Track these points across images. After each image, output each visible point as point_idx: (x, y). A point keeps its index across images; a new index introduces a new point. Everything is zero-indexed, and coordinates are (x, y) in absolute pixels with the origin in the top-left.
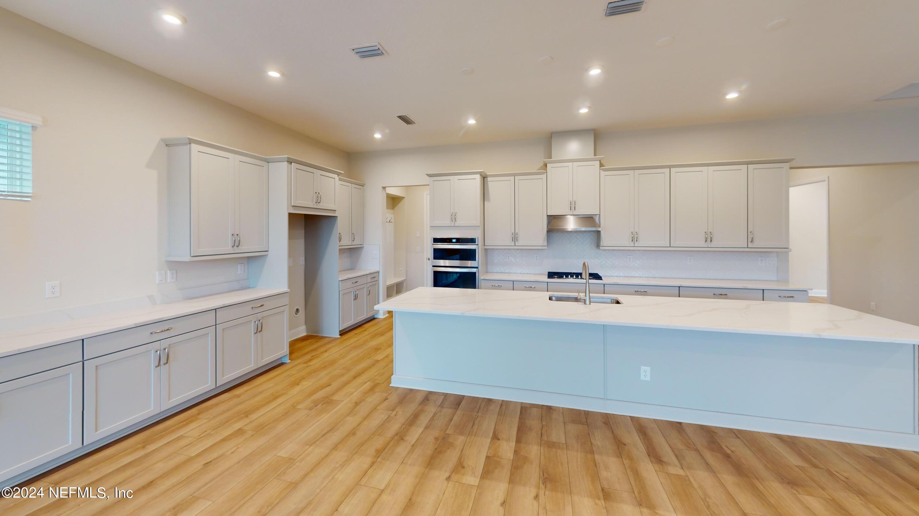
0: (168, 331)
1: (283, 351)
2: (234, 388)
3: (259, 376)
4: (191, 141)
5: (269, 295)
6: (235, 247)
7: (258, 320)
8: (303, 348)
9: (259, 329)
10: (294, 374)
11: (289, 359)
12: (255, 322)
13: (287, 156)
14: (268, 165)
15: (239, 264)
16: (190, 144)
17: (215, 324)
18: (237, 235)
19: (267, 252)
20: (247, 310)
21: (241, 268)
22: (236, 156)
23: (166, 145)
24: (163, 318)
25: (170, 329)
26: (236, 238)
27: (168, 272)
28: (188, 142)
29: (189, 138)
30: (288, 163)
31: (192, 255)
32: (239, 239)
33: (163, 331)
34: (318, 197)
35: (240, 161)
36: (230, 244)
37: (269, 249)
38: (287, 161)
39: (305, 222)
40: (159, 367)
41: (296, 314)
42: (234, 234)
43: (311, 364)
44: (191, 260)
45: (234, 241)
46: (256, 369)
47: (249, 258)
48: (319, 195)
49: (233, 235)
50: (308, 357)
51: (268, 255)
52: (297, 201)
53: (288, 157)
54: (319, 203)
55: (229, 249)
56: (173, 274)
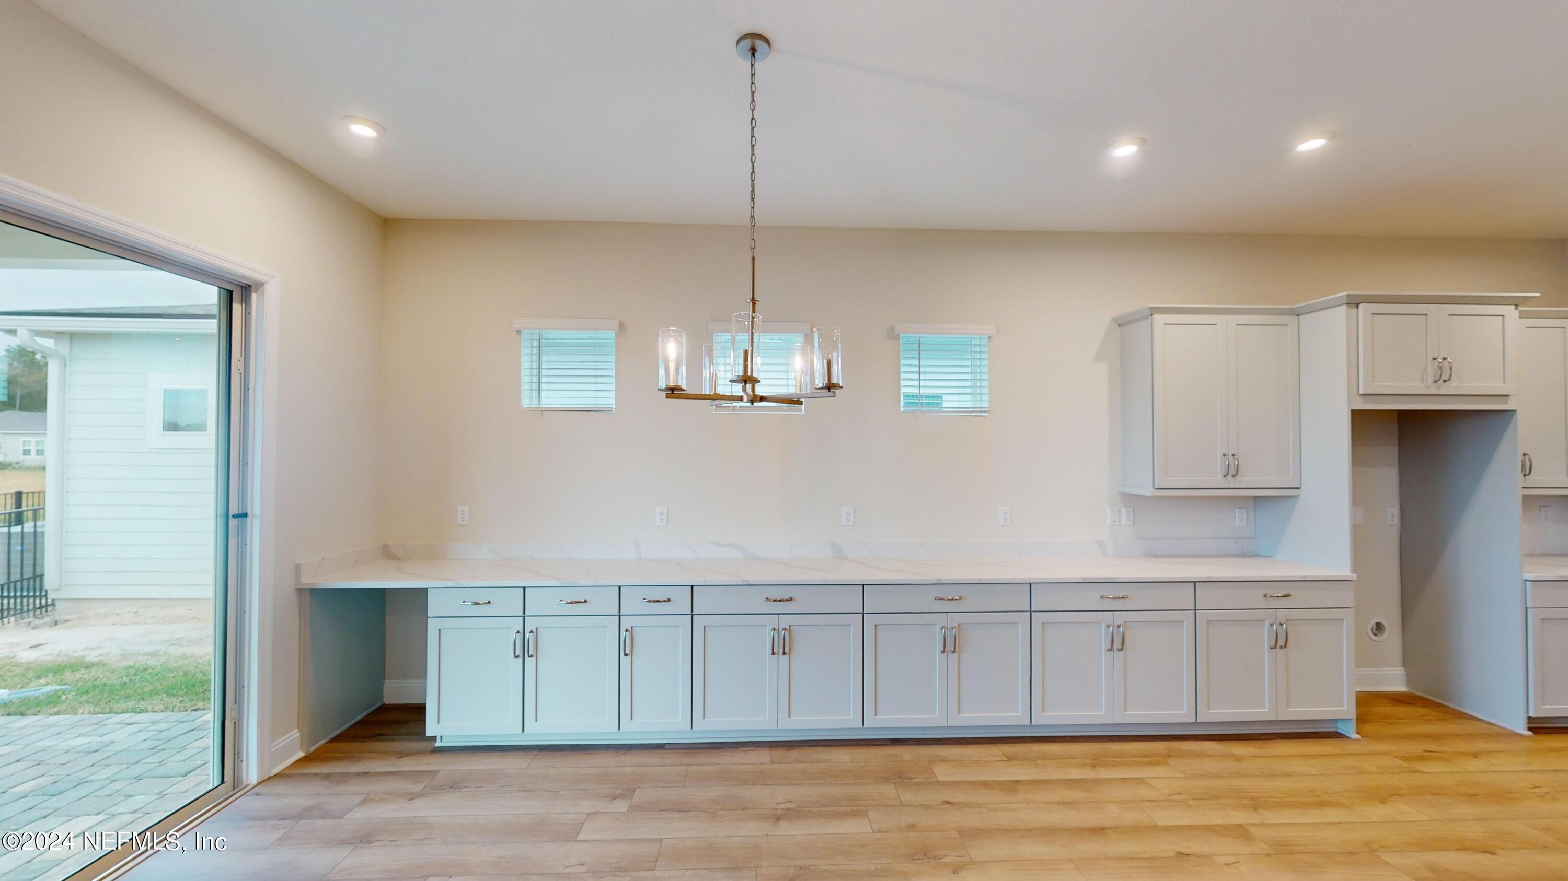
0: (1122, 600)
1: (1341, 707)
2: (1230, 740)
3: (1282, 739)
4: (1153, 311)
5: (1304, 577)
6: (1229, 477)
7: (1278, 623)
8: (1397, 721)
9: (1281, 642)
10: (1372, 773)
11: (1355, 731)
12: (1271, 625)
13: (1345, 293)
14: (1299, 321)
15: (1237, 508)
16: (1152, 316)
17: (1194, 609)
18: (1233, 455)
19: (1297, 490)
20: (1254, 597)
21: (1242, 516)
22: (1229, 317)
23: (1119, 325)
24: (1116, 578)
25: (1125, 597)
26: (1230, 460)
27: (1123, 510)
28: (1149, 313)
29: (1150, 307)
30: (1348, 307)
31: (1156, 487)
32: (1236, 462)
33: (1116, 598)
34: (1441, 368)
35: (1237, 325)
36: (1219, 471)
37: (1301, 484)
38: (1347, 304)
39: (1399, 429)
40: (1112, 651)
41: (1375, 635)
42: (1227, 455)
43: (1425, 771)
44: (1154, 495)
45: (1227, 466)
46: (1275, 721)
47: (1256, 498)
48: (1446, 364)
49: (1224, 455)
50: (1414, 748)
51: (1300, 496)
52: (1375, 384)
53: (1348, 295)
54: (1445, 381)
55: (1218, 481)
56: (1128, 513)
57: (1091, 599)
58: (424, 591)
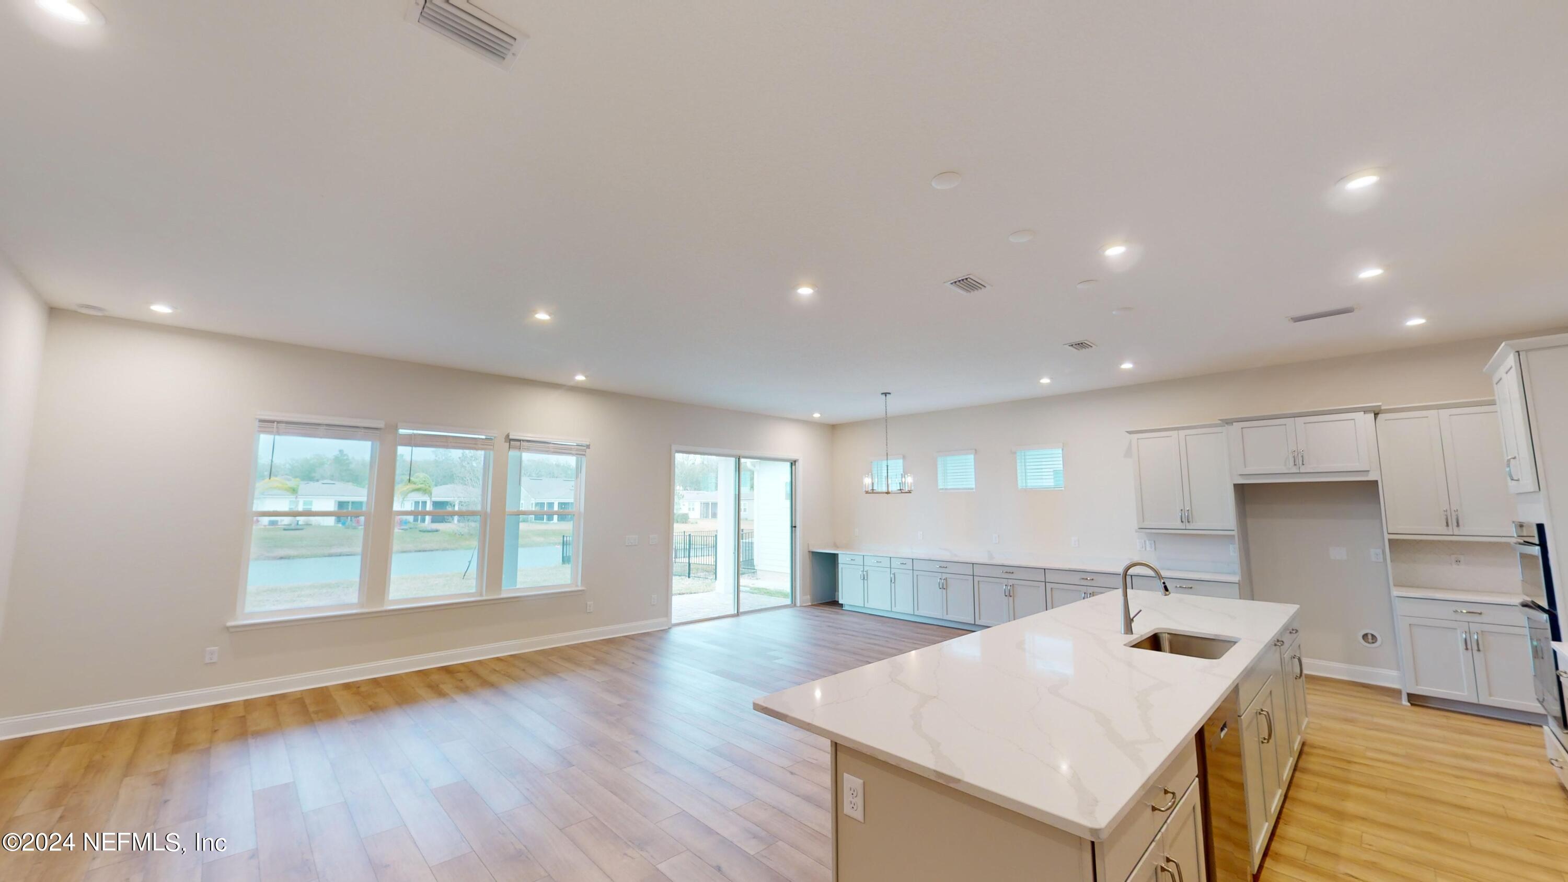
0: (1091, 581)
6: (1186, 523)
18: (1188, 510)
19: (1233, 531)
22: (1182, 431)
26: (1185, 513)
31: (1139, 527)
32: (1190, 514)
34: (1295, 457)
35: (1186, 435)
36: (1179, 519)
38: (1226, 423)
41: (1367, 642)
42: (1183, 510)
45: (1184, 517)
48: (1298, 454)
52: (1247, 468)
53: (1220, 419)
54: (1303, 465)
55: (1178, 524)
56: (1151, 544)
57: (1075, 579)
58: (838, 554)
